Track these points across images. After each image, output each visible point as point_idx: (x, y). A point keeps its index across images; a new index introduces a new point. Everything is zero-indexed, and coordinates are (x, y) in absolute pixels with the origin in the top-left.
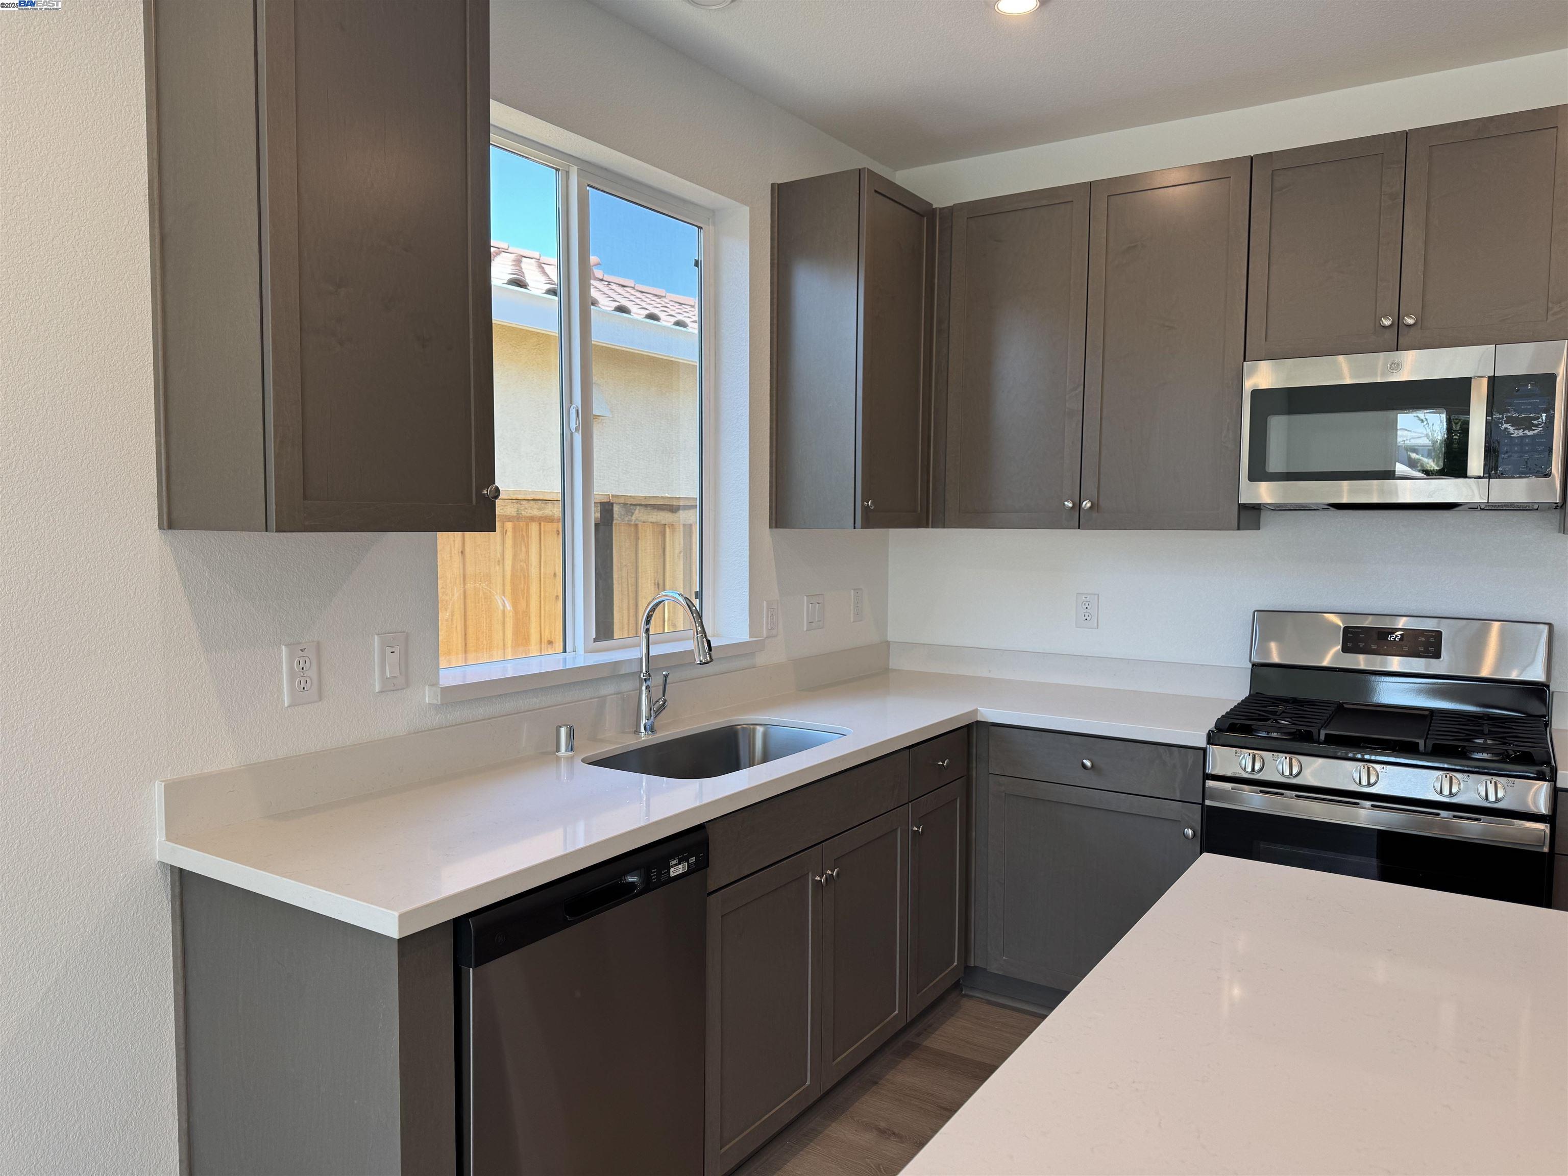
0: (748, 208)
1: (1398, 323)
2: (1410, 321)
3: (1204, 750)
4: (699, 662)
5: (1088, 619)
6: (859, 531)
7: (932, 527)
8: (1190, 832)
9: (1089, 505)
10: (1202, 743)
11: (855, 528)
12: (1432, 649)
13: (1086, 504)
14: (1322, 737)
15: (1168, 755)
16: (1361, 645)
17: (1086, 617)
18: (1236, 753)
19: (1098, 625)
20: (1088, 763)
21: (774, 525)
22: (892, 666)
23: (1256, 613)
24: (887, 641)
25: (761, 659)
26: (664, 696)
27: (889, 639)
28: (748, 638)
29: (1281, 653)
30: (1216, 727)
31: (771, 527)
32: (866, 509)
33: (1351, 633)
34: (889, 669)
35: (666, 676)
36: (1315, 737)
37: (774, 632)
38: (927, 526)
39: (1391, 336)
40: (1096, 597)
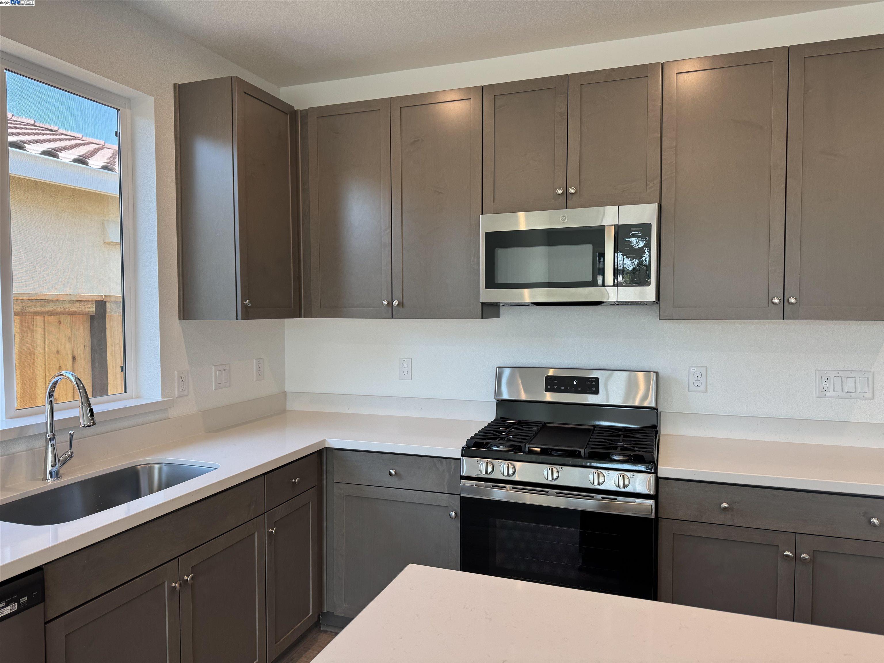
0: (153, 98)
1: (566, 192)
2: (573, 191)
3: (460, 459)
4: (83, 426)
5: (406, 374)
6: (241, 321)
7: (304, 318)
8: (453, 514)
9: (397, 303)
10: (459, 456)
11: (237, 319)
12: (593, 389)
13: (395, 303)
14: (527, 450)
15: (440, 464)
16: (555, 387)
17: (405, 373)
18: (478, 461)
19: (412, 378)
20: (393, 472)
21: (182, 317)
22: (288, 408)
23: (498, 368)
24: (285, 392)
25: (173, 413)
26: (70, 449)
27: (286, 390)
28: (161, 398)
29: (510, 393)
30: (466, 445)
31: (180, 319)
32: (244, 307)
33: (550, 379)
34: (286, 410)
35: (71, 435)
36: (523, 449)
37: (186, 393)
38: (300, 316)
39: (562, 200)
40: (411, 359)
